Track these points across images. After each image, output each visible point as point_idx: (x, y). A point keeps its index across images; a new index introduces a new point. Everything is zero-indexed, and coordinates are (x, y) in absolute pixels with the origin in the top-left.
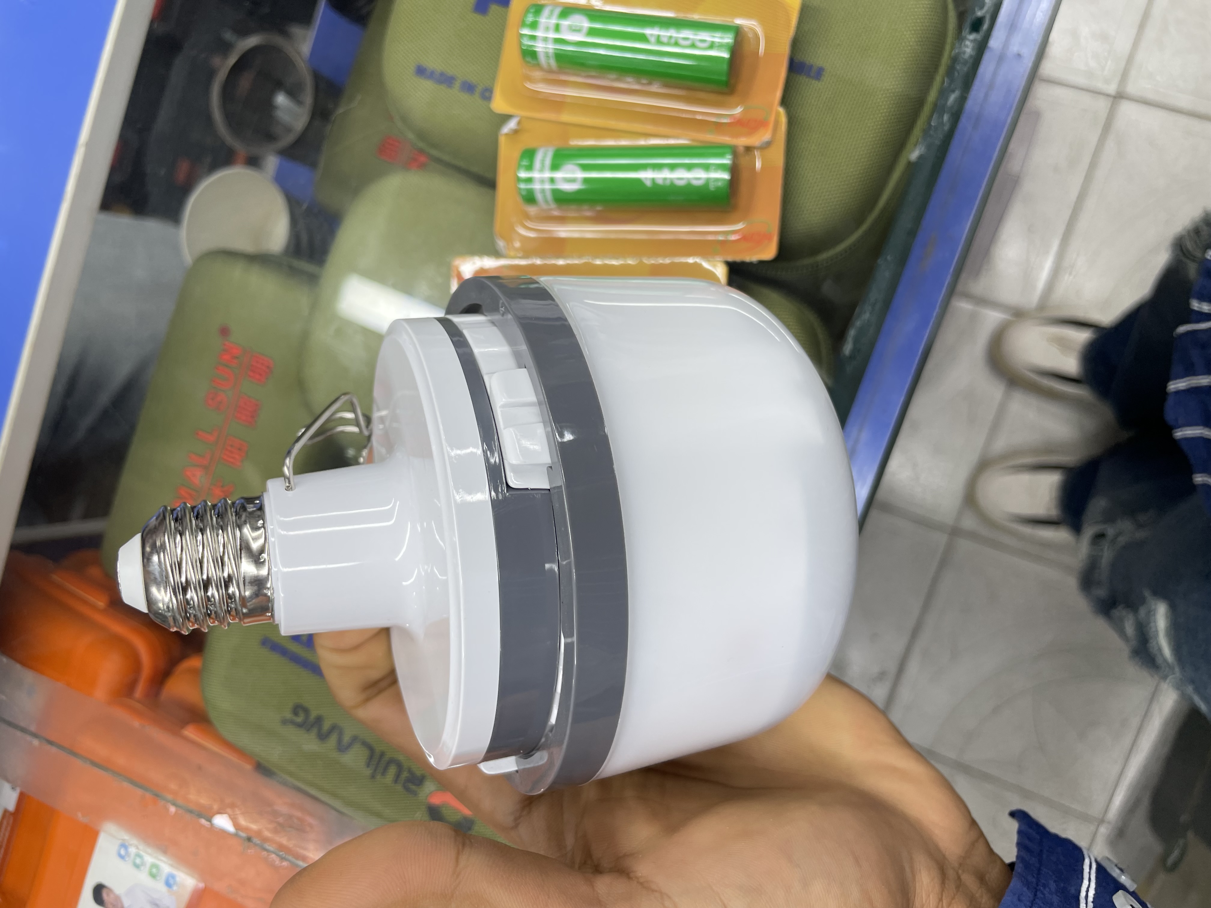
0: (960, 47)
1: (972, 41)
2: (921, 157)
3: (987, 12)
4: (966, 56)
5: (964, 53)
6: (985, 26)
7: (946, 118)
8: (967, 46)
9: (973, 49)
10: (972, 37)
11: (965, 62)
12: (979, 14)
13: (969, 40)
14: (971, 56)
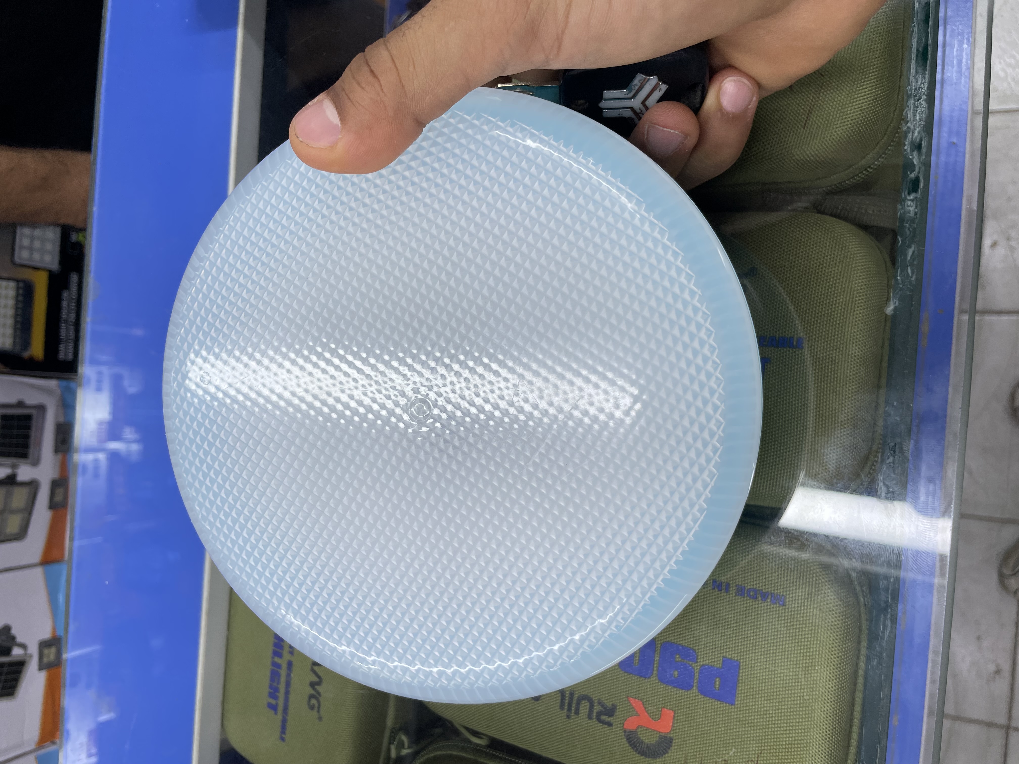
0: (903, 207)
1: (912, 200)
2: (895, 309)
3: (919, 173)
4: (912, 214)
5: (909, 212)
6: (922, 185)
7: (909, 271)
8: (908, 206)
9: (916, 207)
10: (911, 197)
11: (913, 221)
12: (912, 176)
13: (910, 200)
14: (916, 214)
